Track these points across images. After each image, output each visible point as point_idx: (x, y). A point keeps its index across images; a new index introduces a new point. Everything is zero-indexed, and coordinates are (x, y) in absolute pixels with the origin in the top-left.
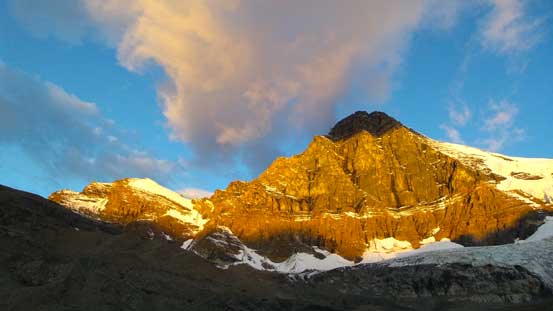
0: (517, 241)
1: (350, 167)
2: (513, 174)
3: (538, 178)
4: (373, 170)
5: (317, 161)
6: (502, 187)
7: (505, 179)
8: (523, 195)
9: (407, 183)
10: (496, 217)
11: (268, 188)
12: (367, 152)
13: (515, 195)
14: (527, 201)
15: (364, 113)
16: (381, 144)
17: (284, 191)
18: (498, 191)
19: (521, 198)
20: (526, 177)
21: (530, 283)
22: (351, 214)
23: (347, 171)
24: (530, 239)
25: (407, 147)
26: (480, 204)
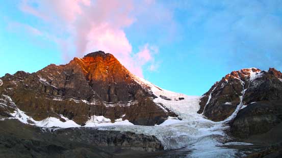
0: (156, 125)
1: (90, 77)
2: (161, 96)
3: (169, 100)
4: (101, 82)
5: (73, 70)
6: (155, 101)
7: (157, 97)
8: (162, 106)
9: (115, 91)
10: (150, 113)
11: (41, 79)
12: (100, 72)
13: (160, 105)
14: (164, 109)
15: (103, 52)
16: (107, 70)
17: (50, 83)
18: (153, 102)
19: (162, 107)
20: (165, 98)
21: (157, 143)
22: (85, 101)
23: (88, 79)
24: (161, 125)
25: (120, 74)
26: (145, 107)
